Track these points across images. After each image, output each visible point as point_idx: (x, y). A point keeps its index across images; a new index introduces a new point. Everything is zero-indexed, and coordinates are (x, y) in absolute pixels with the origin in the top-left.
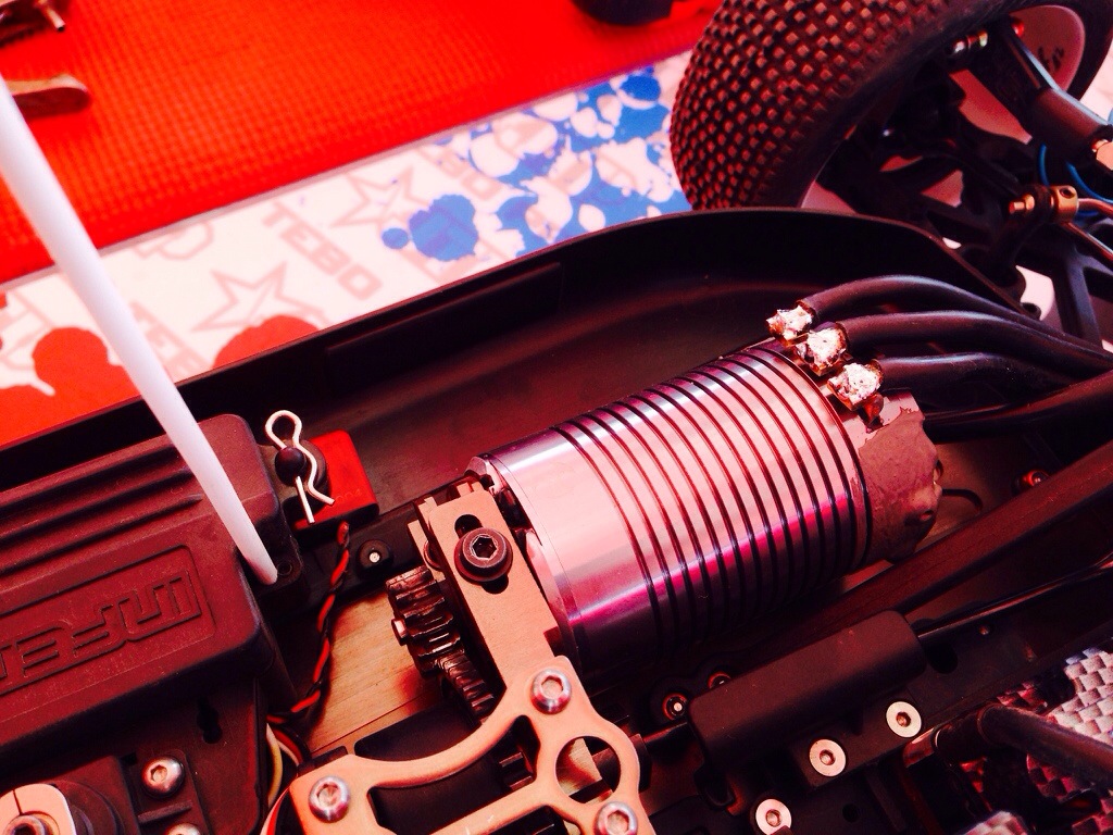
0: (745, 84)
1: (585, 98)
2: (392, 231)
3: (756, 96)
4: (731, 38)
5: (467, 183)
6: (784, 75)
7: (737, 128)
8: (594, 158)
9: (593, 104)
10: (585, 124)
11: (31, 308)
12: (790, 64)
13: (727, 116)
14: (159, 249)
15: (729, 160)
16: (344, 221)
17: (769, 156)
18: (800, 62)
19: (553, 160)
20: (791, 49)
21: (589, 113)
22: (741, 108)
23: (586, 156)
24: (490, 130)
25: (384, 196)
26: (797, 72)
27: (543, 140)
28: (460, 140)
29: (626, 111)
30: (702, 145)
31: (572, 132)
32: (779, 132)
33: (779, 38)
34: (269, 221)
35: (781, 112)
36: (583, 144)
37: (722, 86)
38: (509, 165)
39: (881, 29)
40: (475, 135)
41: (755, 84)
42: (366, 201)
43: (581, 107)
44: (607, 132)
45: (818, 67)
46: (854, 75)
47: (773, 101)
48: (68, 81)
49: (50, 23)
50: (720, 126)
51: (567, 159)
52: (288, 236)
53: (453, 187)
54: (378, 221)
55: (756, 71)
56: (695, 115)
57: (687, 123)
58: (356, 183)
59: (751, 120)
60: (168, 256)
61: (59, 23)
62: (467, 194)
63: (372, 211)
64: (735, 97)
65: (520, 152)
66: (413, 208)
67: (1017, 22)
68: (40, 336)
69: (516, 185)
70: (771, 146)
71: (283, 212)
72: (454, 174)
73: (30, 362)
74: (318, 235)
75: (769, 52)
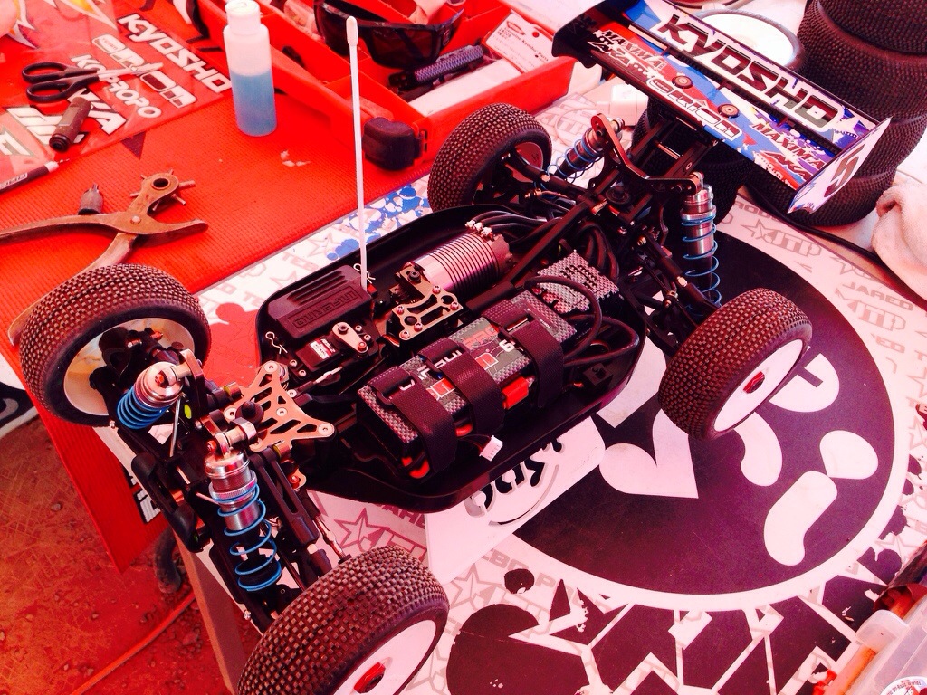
0: (447, 177)
1: (388, 199)
2: (331, 254)
3: (451, 180)
4: (441, 166)
5: (353, 234)
6: (458, 173)
7: (448, 189)
8: (397, 219)
9: (391, 201)
10: (390, 208)
11: (209, 300)
12: (458, 170)
13: (445, 187)
14: (248, 274)
15: (448, 199)
16: (312, 254)
17: (459, 195)
18: (461, 169)
19: (382, 222)
20: (458, 166)
21: (391, 204)
22: (448, 184)
23: (394, 219)
24: (356, 216)
25: (324, 244)
26: (461, 171)
27: (377, 216)
28: (346, 221)
29: (404, 201)
30: (439, 197)
31: (386, 212)
32: (460, 188)
33: (454, 164)
34: (285, 258)
35: (459, 183)
36: (391, 215)
37: (442, 179)
38: (367, 226)
39: (480, 157)
40: (351, 218)
41: (450, 176)
42: (318, 247)
43: (387, 203)
44: (399, 209)
45: (466, 169)
46: (476, 170)
47: (456, 180)
48: (197, 221)
49: (181, 203)
50: (443, 190)
51: (387, 221)
52: (293, 262)
53: (348, 237)
54: (325, 252)
55: (450, 173)
56: (435, 189)
57: (433, 192)
58: (312, 241)
59: (451, 186)
60: (253, 276)
61: (184, 202)
62: (354, 238)
63: (321, 249)
64: (446, 181)
65: (369, 221)
66: (336, 246)
67: (518, 149)
68: (216, 308)
69: (371, 232)
70: (458, 192)
71: (288, 255)
72: (347, 233)
73: (216, 316)
74: (303, 260)
75: (452, 168)
